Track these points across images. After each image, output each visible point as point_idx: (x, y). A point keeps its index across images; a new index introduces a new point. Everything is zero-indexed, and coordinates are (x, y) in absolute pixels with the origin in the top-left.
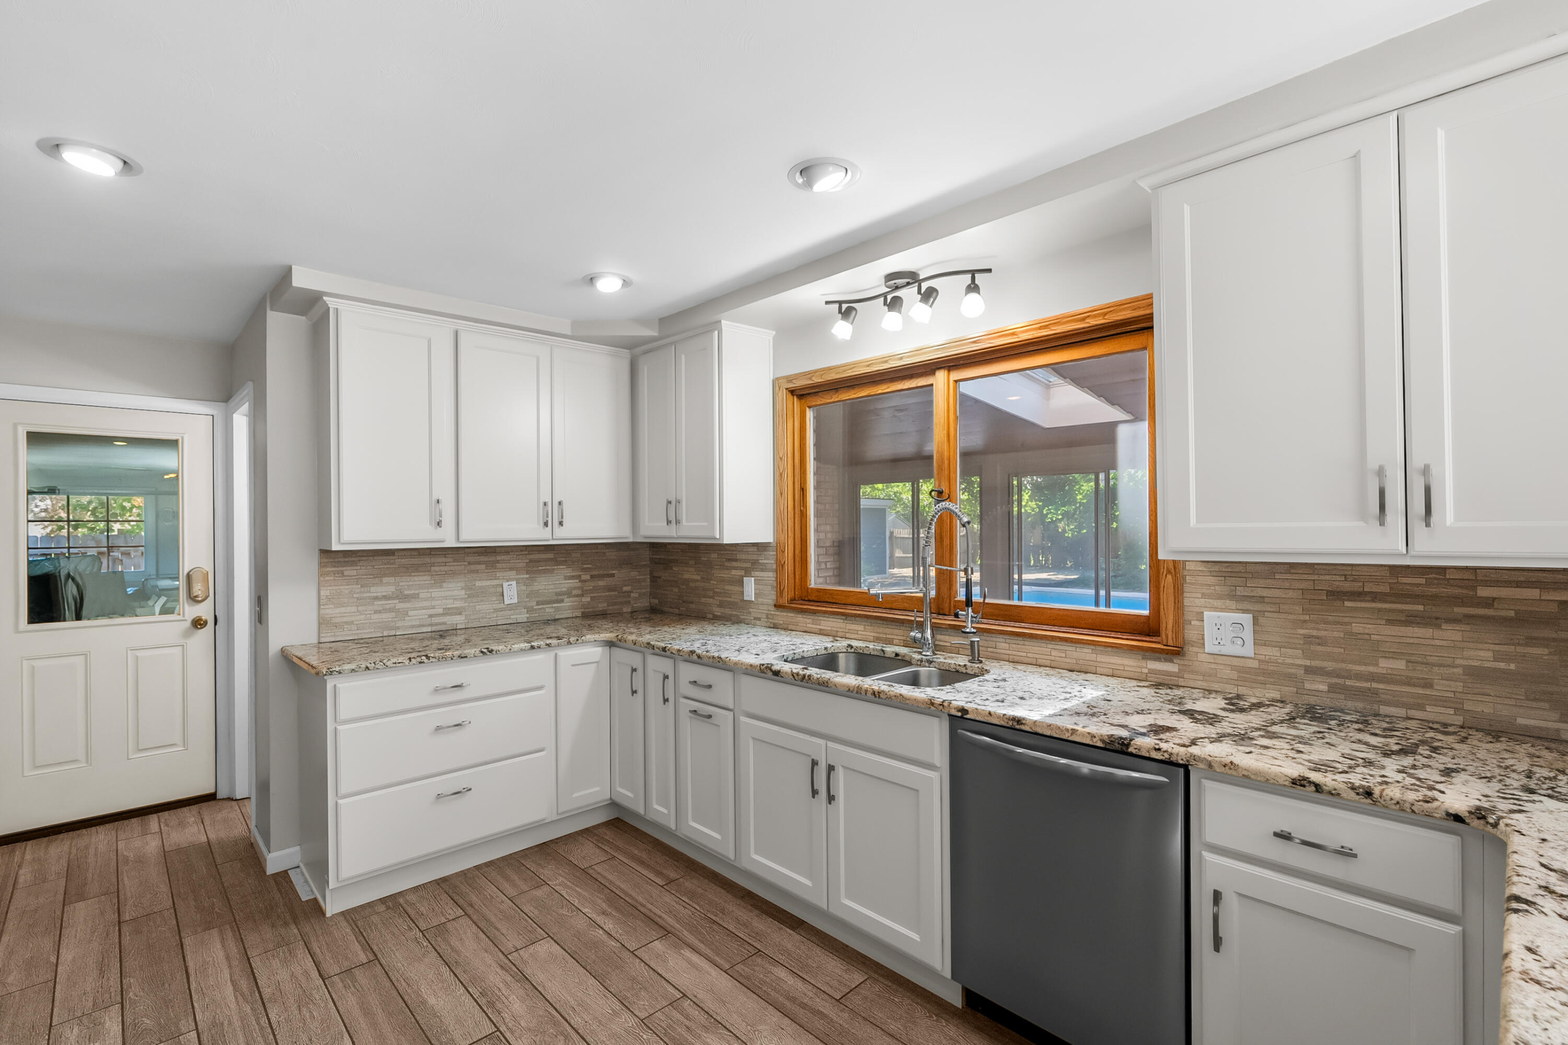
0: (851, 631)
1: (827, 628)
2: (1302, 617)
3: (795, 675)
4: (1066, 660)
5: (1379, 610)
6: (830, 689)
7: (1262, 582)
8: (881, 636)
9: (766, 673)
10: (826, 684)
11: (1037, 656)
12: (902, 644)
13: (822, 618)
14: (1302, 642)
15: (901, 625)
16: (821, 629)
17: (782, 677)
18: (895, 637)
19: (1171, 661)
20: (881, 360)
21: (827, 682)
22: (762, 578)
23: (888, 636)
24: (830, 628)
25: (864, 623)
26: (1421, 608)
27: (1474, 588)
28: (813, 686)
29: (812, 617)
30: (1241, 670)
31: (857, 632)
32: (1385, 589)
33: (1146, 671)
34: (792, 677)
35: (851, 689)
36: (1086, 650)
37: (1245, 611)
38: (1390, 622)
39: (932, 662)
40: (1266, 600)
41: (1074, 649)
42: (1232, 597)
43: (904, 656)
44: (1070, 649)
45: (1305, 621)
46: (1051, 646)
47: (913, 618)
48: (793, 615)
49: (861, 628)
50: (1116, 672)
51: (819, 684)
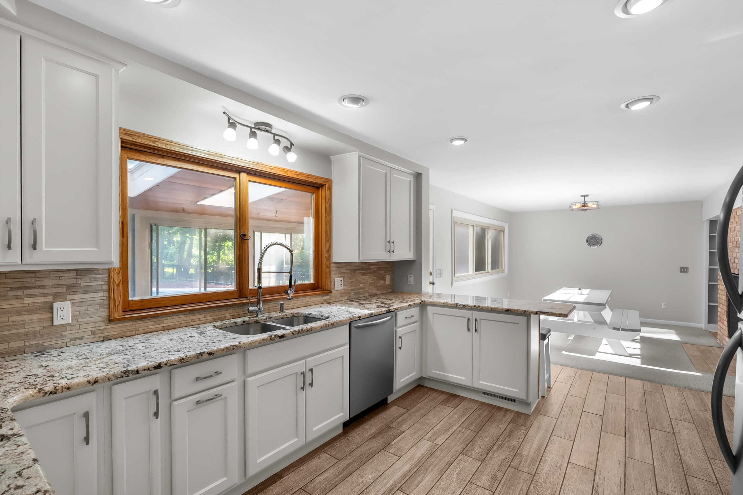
0: (192, 321)
1: (170, 324)
2: (351, 277)
3: (294, 333)
4: (303, 303)
5: (360, 272)
6: (313, 331)
7: (344, 268)
8: (218, 317)
9: (275, 340)
10: (311, 330)
11: (293, 305)
12: (232, 318)
13: (165, 318)
14: (350, 283)
15: (231, 307)
16: (164, 327)
17: (286, 337)
18: (227, 315)
19: (328, 295)
20: (219, 155)
21: (311, 329)
22: (86, 300)
23: (222, 316)
24: (174, 324)
25: (204, 313)
26: (364, 271)
27: (369, 266)
28: (305, 333)
29: (154, 320)
30: (341, 294)
31: (199, 320)
32: (360, 268)
33: (322, 300)
34: (292, 334)
35: (323, 327)
36: (308, 298)
37: (341, 277)
38: (362, 275)
39: (272, 318)
40: (345, 273)
41: (304, 299)
42: (340, 273)
43: (248, 321)
44: (303, 299)
45: (351, 278)
46: (298, 299)
47: (248, 301)
48: (131, 323)
49: (202, 316)
50: (316, 303)
51: (307, 331)
